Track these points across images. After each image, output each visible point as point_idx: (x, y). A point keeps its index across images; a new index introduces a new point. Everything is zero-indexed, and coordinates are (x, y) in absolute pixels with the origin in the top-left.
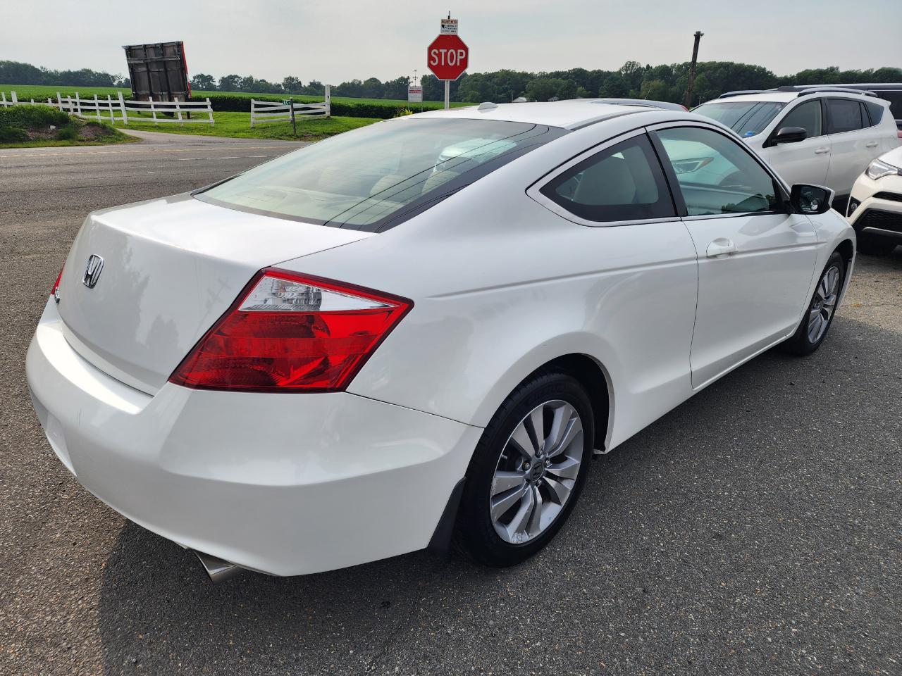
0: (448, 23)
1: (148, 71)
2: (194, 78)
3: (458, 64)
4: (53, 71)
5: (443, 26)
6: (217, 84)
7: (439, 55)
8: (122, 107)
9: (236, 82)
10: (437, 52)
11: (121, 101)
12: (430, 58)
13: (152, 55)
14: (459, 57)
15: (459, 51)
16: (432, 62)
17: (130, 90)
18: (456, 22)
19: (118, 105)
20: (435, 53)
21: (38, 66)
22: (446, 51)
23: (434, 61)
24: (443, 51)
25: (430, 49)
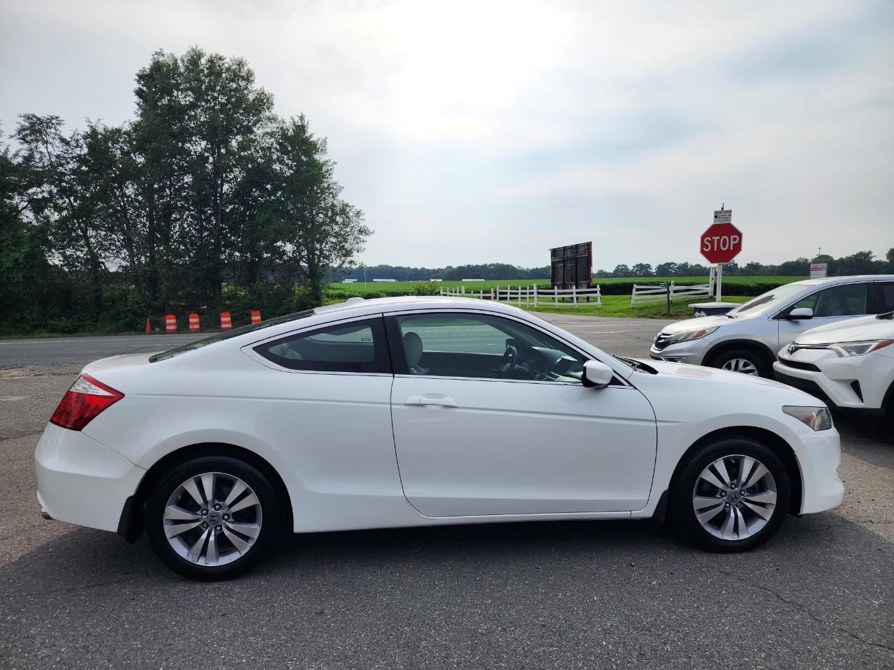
0: (722, 214)
1: (564, 266)
2: (634, 267)
3: (731, 249)
4: (526, 269)
5: (716, 217)
6: (654, 271)
7: (712, 242)
8: (535, 295)
9: (671, 268)
10: (710, 239)
11: (535, 290)
12: (703, 245)
13: (569, 254)
14: (732, 243)
15: (732, 237)
16: (704, 249)
17: (550, 280)
18: (730, 211)
19: (532, 293)
20: (707, 241)
21: (516, 266)
22: (718, 238)
23: (707, 247)
24: (716, 238)
25: (703, 238)
